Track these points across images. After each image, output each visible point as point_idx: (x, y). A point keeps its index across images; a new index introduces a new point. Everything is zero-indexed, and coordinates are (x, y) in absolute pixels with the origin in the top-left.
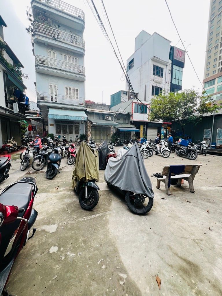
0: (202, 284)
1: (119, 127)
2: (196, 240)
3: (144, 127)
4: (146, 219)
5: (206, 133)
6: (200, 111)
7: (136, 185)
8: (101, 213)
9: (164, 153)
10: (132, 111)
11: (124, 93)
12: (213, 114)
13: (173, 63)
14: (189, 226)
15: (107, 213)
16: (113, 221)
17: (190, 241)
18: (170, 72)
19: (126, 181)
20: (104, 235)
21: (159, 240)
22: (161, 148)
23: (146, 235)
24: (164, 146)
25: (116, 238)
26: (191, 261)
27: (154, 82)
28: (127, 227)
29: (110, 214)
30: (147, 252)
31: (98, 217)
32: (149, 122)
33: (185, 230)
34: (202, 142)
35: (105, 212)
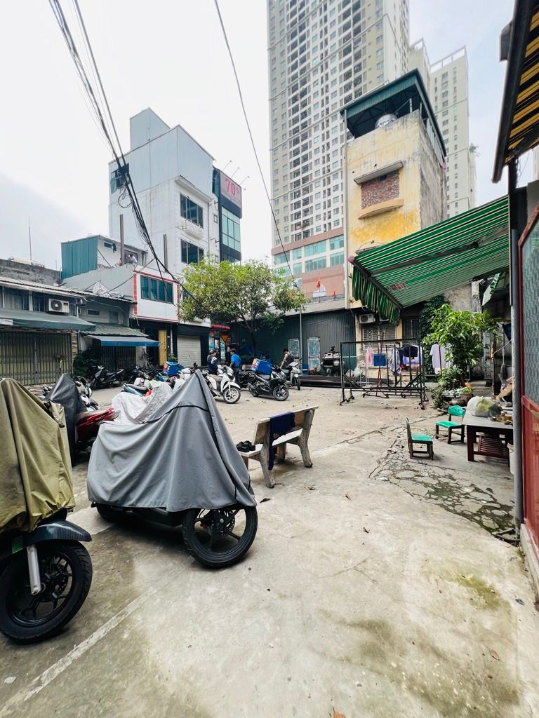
0: (407, 658)
1: (99, 335)
2: (358, 566)
3: (168, 334)
4: (250, 569)
5: (292, 347)
6: (278, 306)
7: (211, 486)
8: (105, 620)
9: (227, 394)
10: (135, 292)
11: (106, 245)
12: (298, 312)
13: (222, 204)
14: (334, 541)
15: (131, 608)
16: (162, 627)
17: (350, 575)
18: (217, 219)
19: (179, 483)
20: (147, 695)
21: (298, 610)
22: (219, 382)
23: (265, 614)
24: (226, 378)
25: (192, 679)
26: (370, 619)
27: (184, 233)
28: (210, 622)
29: (140, 609)
30: (287, 660)
31: (99, 641)
32: (180, 324)
33: (333, 554)
34: (290, 365)
35: (122, 608)
